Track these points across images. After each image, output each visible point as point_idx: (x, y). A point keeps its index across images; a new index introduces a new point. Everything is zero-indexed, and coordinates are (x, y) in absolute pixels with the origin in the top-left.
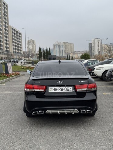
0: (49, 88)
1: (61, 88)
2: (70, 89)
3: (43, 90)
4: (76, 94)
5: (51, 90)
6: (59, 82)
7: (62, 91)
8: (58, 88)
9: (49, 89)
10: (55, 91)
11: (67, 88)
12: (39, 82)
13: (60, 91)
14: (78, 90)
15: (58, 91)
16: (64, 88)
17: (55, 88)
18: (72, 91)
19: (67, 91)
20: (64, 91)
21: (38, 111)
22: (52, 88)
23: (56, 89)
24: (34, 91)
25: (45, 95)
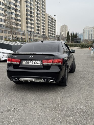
0: (23, 61)
1: (32, 61)
2: (39, 63)
3: (18, 63)
4: (43, 67)
5: (24, 63)
6: (30, 57)
7: (32, 64)
8: (29, 62)
9: (23, 62)
10: (27, 64)
11: (36, 61)
12: (16, 56)
13: (31, 64)
14: (44, 64)
15: (29, 64)
16: (34, 62)
17: (27, 61)
19: (36, 64)
20: (34, 64)
21: (14, 79)
22: (25, 61)
23: (28, 62)
24: (12, 63)
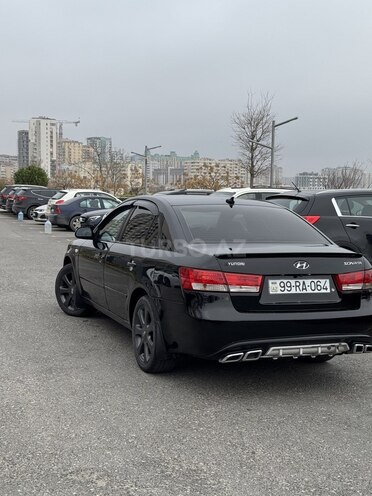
0: (270, 282)
1: (301, 281)
2: (324, 286)
3: (255, 290)
4: (339, 300)
5: (275, 287)
6: (299, 265)
7: (304, 291)
8: (293, 282)
9: (270, 284)
10: (286, 292)
11: (316, 281)
12: (243, 264)
13: (298, 291)
14: (345, 287)
15: (293, 291)
16: (308, 282)
17: (285, 281)
18: (329, 291)
19: (316, 291)
20: (309, 291)
22: (278, 282)
23: (289, 284)
24: (229, 292)
25: (262, 302)
